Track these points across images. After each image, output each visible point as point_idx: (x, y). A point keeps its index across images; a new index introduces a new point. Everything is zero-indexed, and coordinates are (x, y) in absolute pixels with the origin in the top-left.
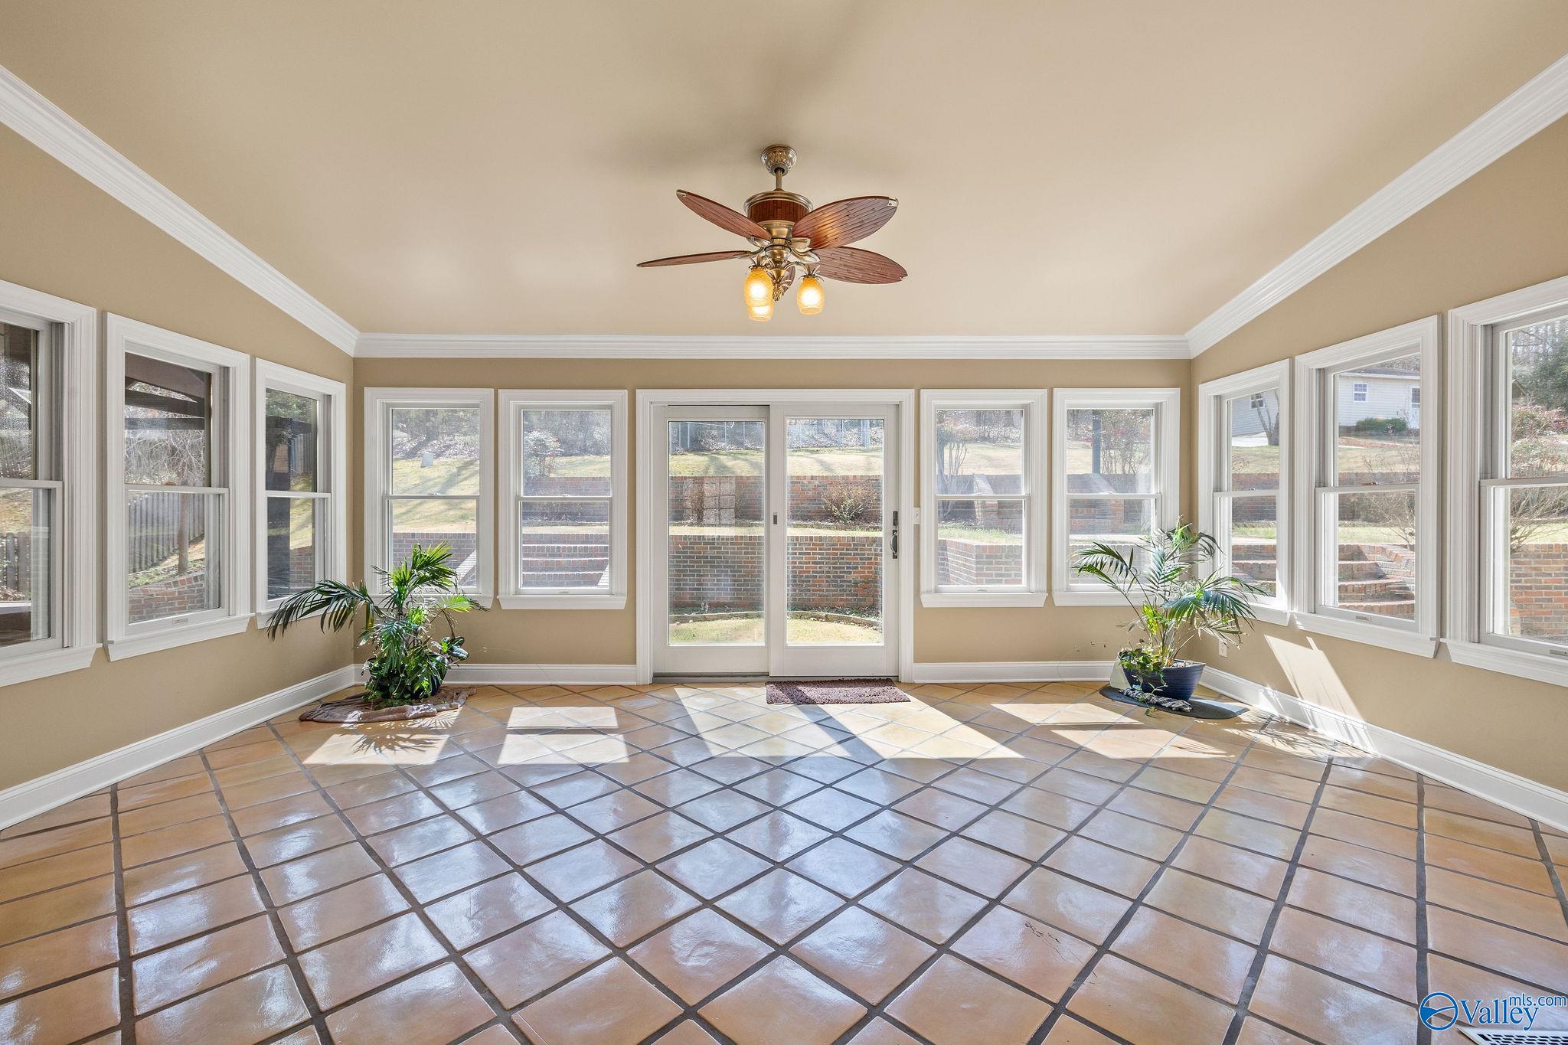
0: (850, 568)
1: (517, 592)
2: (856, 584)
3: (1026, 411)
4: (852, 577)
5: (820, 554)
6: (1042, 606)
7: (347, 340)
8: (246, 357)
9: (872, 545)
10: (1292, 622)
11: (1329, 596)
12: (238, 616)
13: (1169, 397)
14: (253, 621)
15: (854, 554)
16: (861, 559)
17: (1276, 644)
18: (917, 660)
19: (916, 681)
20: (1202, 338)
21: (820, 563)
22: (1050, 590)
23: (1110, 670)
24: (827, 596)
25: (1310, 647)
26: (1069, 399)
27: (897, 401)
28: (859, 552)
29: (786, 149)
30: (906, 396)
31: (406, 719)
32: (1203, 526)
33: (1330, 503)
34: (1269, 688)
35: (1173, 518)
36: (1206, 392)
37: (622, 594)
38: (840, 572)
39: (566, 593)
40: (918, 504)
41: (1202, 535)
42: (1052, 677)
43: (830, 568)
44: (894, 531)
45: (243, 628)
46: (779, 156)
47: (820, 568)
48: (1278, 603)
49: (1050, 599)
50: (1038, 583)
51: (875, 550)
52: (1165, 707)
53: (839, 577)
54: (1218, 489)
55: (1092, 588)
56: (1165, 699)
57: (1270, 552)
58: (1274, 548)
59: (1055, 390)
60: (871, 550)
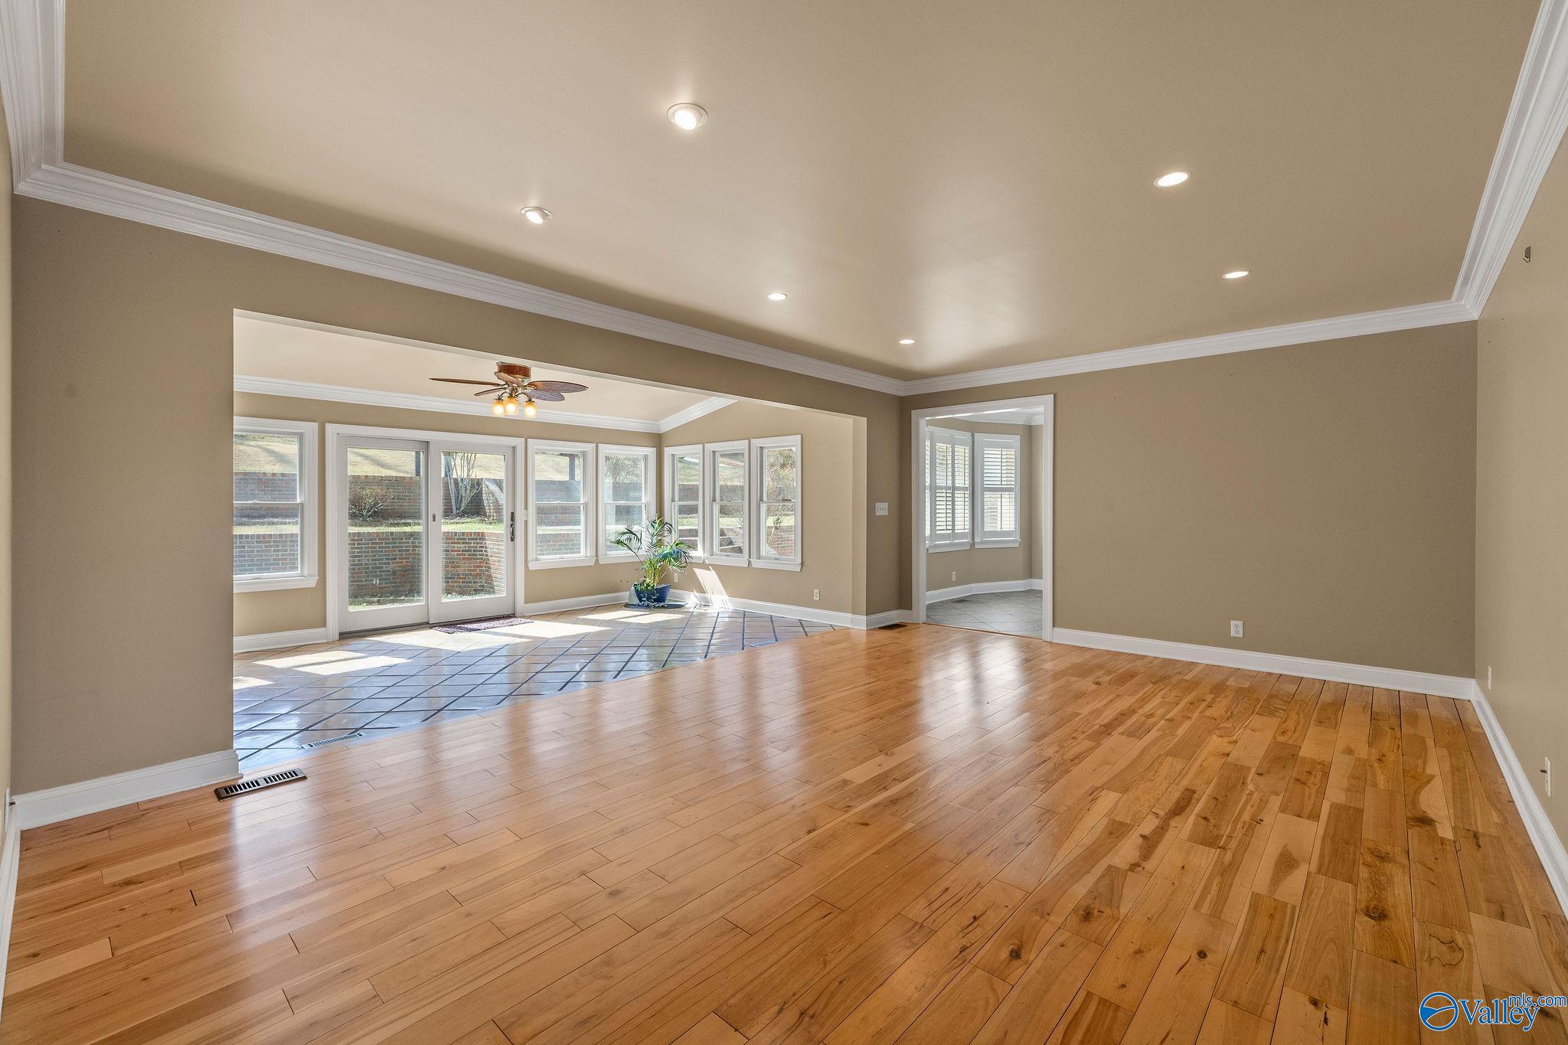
0: (389, 559)
2: (394, 573)
3: (584, 453)
4: (390, 567)
5: (358, 548)
6: (592, 564)
9: (409, 539)
10: (704, 561)
11: (716, 549)
13: (651, 452)
15: (393, 547)
16: (399, 551)
17: (698, 571)
18: (526, 602)
19: (534, 613)
20: (667, 424)
21: (359, 556)
22: (597, 555)
23: (628, 595)
24: (365, 585)
25: (710, 570)
26: (606, 449)
27: (514, 445)
28: (397, 545)
30: (519, 442)
32: (667, 519)
33: (716, 508)
34: (695, 592)
35: (653, 515)
36: (668, 452)
37: (314, 576)
38: (379, 564)
40: (526, 508)
41: (666, 523)
43: (368, 560)
44: (512, 525)
47: (359, 561)
48: (698, 553)
49: (597, 561)
50: (590, 552)
51: (412, 543)
52: (654, 605)
53: (377, 568)
54: (673, 501)
55: (621, 553)
56: (656, 603)
57: (694, 533)
58: (696, 531)
59: (599, 444)
60: (409, 543)
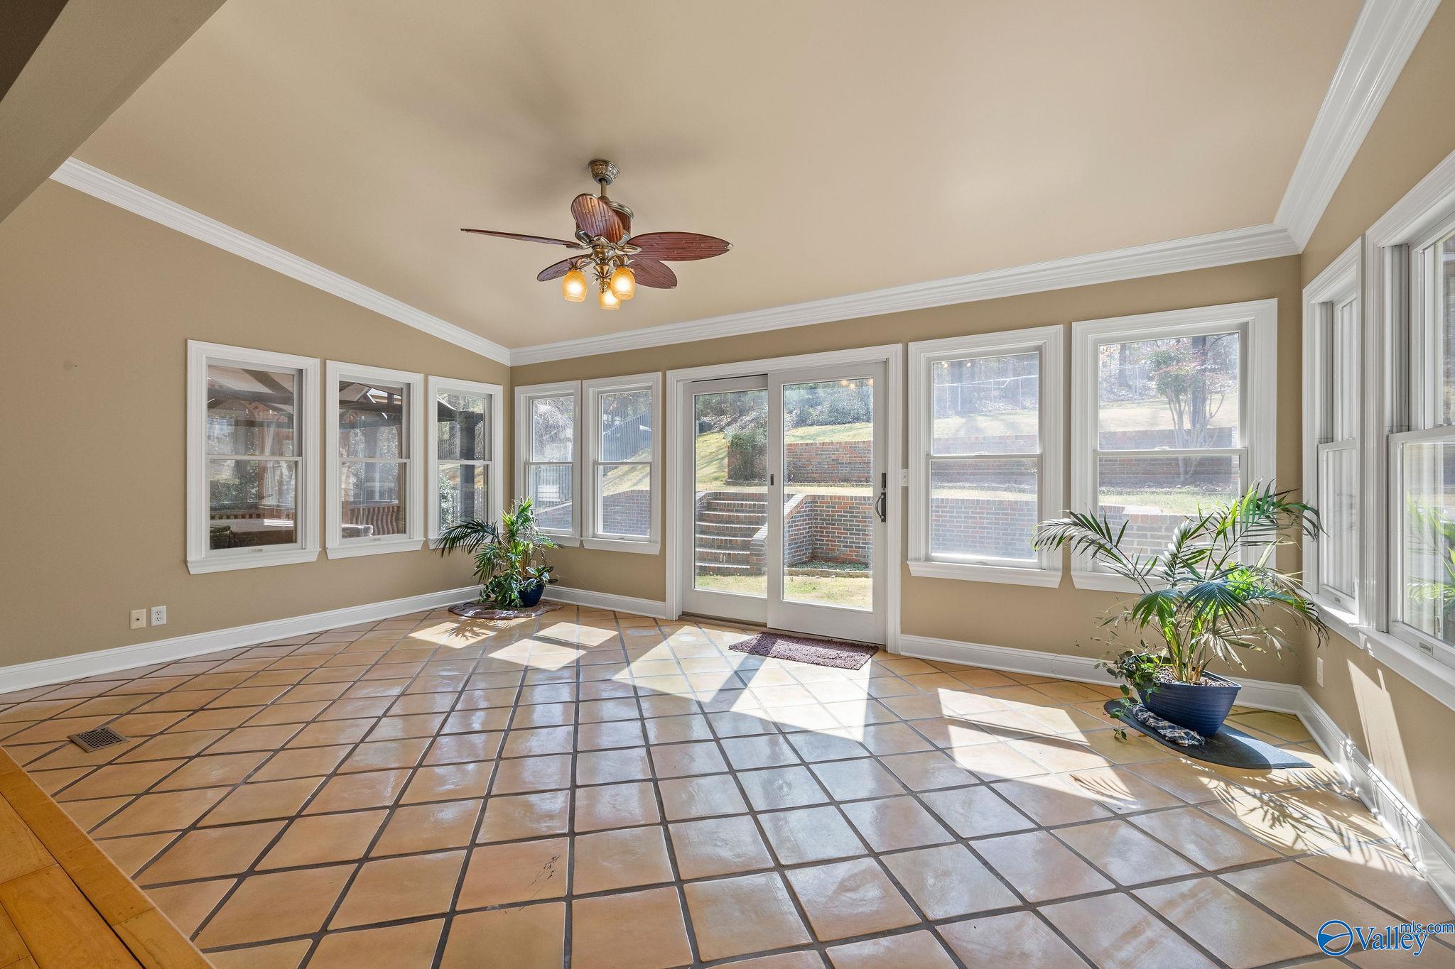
1: (594, 536)
3: (1040, 353)
7: (502, 356)
8: (421, 376)
12: (415, 539)
13: (1264, 312)
14: (426, 543)
17: (1357, 677)
18: (904, 631)
19: (902, 653)
22: (1067, 568)
27: (885, 356)
29: (606, 163)
30: (894, 352)
31: (492, 619)
34: (1349, 741)
37: (657, 542)
39: (623, 539)
40: (905, 465)
42: (1069, 675)
44: (883, 494)
45: (419, 548)
46: (601, 169)
49: (1067, 579)
50: (1051, 559)
52: (1159, 733)
54: (1328, 438)
56: (1167, 724)
59: (1074, 324)
